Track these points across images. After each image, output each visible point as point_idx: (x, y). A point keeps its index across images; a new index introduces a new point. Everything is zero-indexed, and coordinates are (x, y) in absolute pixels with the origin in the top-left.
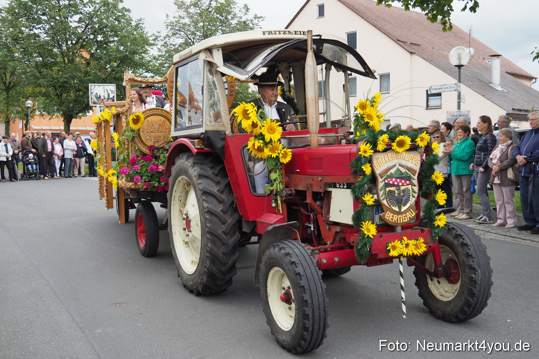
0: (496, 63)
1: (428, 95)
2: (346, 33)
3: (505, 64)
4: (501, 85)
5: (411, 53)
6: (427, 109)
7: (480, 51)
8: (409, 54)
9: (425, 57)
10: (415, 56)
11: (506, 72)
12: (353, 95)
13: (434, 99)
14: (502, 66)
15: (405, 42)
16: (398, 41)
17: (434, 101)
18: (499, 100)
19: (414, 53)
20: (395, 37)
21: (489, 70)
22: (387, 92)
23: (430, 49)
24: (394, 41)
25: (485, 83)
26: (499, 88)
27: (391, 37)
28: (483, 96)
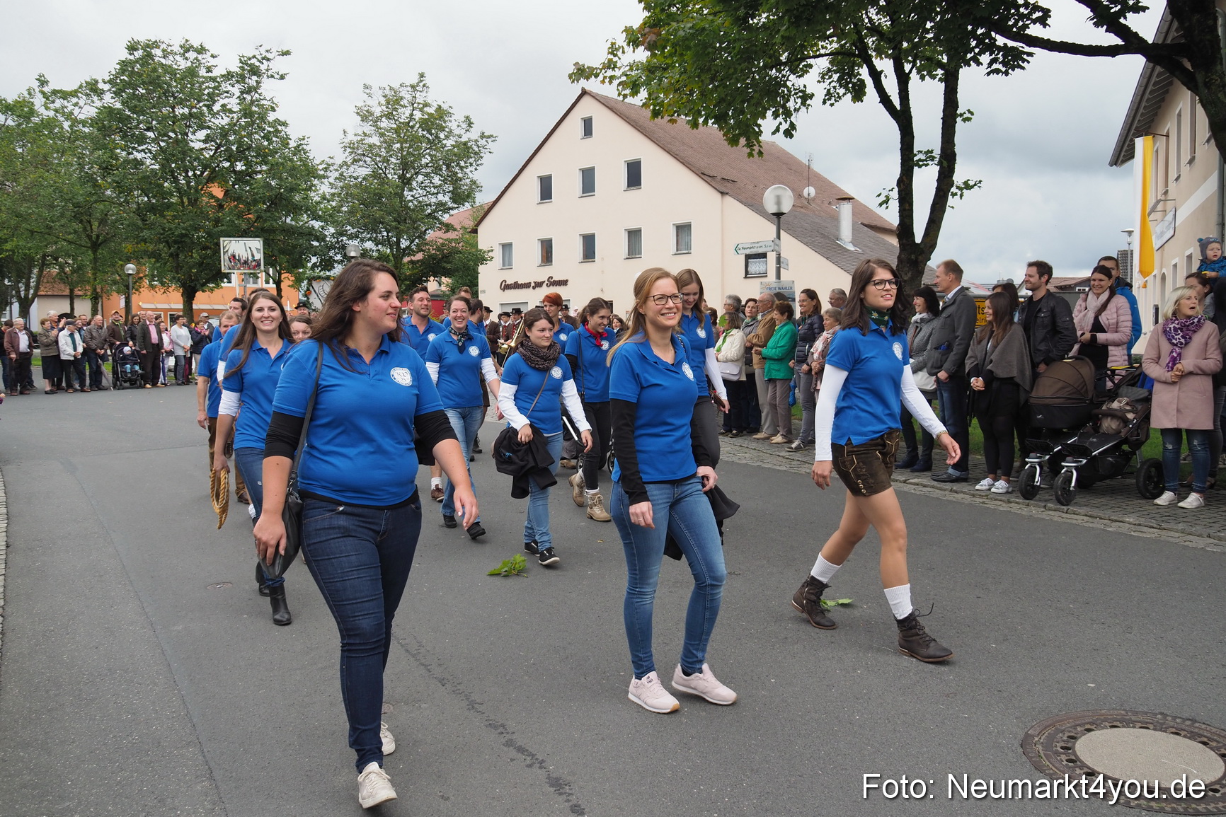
0: (846, 210)
1: (748, 257)
2: (626, 162)
3: (859, 210)
4: (853, 242)
5: (722, 193)
6: (746, 277)
7: (824, 192)
8: (719, 195)
9: (743, 200)
10: (728, 199)
11: (861, 223)
12: (637, 256)
13: (756, 263)
14: (854, 214)
15: (713, 177)
16: (703, 175)
17: (755, 266)
18: (850, 264)
19: (727, 194)
20: (699, 170)
21: (835, 219)
22: (687, 251)
23: (751, 187)
24: (697, 175)
25: (830, 239)
26: (851, 247)
27: (693, 169)
28: (827, 258)
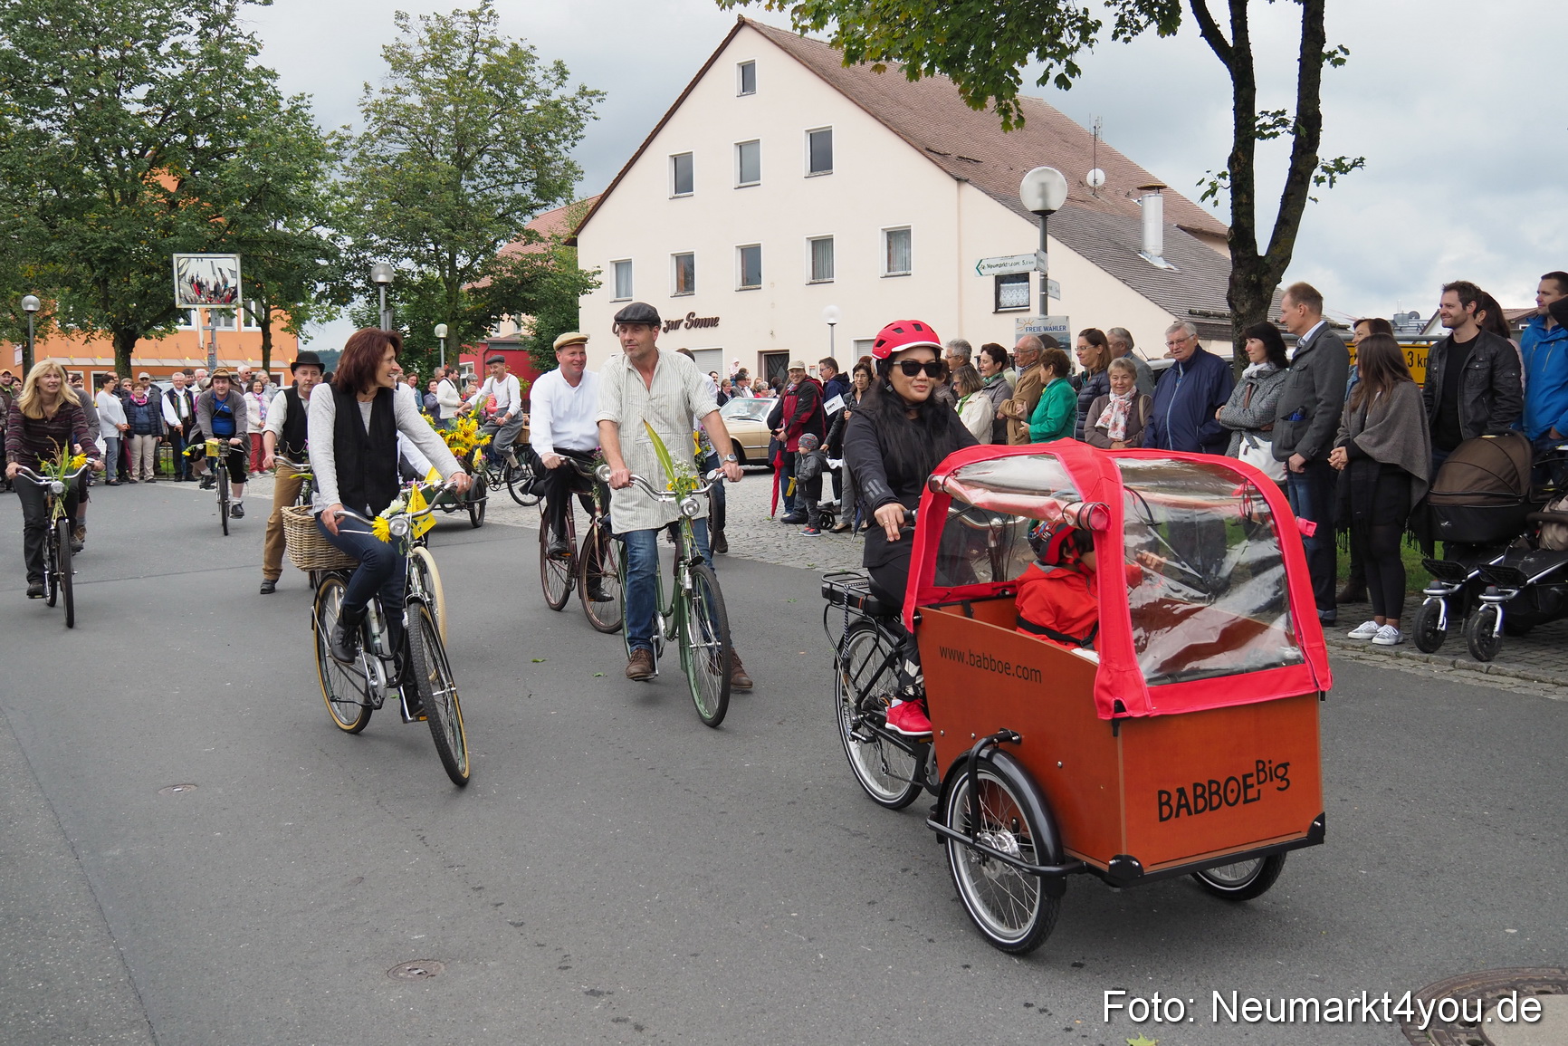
0: (1152, 207)
1: (1000, 280)
2: (807, 131)
3: (1174, 205)
4: (1166, 256)
5: (958, 180)
6: (996, 312)
7: (1119, 177)
8: (954, 183)
9: (992, 190)
10: (969, 191)
11: (1178, 226)
12: (827, 280)
13: (1008, 288)
14: (1166, 211)
15: (945, 155)
16: (928, 152)
17: (1011, 294)
18: (1161, 291)
19: (967, 181)
20: (923, 143)
21: (1137, 220)
22: (904, 272)
23: (1004, 171)
24: (920, 151)
25: (1128, 251)
26: (1161, 264)
27: (913, 142)
28: (1124, 281)
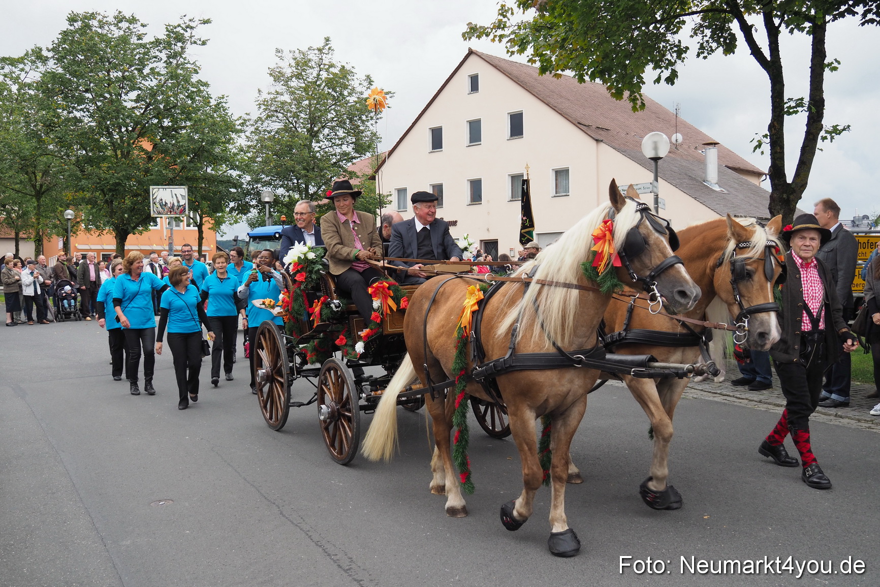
0: (712, 155)
2: (509, 113)
3: (725, 154)
4: (719, 183)
5: (597, 141)
7: (690, 138)
8: (594, 143)
9: (617, 146)
10: (603, 146)
11: (726, 166)
14: (720, 157)
15: (588, 126)
16: (579, 125)
18: (717, 204)
19: (602, 141)
20: (576, 119)
21: (702, 162)
22: (565, 194)
23: (623, 135)
24: (574, 124)
25: (697, 181)
26: (717, 188)
27: (570, 119)
28: (695, 198)
